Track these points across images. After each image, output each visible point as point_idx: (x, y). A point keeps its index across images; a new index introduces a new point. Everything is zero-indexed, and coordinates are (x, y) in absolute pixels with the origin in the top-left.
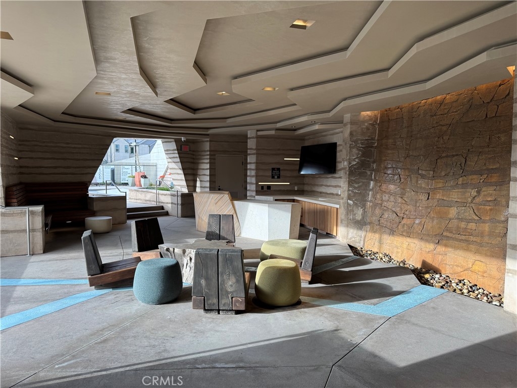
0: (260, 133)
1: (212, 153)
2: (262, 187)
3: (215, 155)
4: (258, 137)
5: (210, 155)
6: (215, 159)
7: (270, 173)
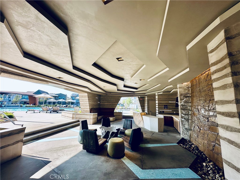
0: (159, 94)
1: (148, 100)
2: (161, 111)
3: (149, 101)
4: (158, 95)
5: (147, 101)
6: (149, 102)
7: (163, 107)
